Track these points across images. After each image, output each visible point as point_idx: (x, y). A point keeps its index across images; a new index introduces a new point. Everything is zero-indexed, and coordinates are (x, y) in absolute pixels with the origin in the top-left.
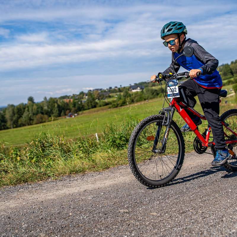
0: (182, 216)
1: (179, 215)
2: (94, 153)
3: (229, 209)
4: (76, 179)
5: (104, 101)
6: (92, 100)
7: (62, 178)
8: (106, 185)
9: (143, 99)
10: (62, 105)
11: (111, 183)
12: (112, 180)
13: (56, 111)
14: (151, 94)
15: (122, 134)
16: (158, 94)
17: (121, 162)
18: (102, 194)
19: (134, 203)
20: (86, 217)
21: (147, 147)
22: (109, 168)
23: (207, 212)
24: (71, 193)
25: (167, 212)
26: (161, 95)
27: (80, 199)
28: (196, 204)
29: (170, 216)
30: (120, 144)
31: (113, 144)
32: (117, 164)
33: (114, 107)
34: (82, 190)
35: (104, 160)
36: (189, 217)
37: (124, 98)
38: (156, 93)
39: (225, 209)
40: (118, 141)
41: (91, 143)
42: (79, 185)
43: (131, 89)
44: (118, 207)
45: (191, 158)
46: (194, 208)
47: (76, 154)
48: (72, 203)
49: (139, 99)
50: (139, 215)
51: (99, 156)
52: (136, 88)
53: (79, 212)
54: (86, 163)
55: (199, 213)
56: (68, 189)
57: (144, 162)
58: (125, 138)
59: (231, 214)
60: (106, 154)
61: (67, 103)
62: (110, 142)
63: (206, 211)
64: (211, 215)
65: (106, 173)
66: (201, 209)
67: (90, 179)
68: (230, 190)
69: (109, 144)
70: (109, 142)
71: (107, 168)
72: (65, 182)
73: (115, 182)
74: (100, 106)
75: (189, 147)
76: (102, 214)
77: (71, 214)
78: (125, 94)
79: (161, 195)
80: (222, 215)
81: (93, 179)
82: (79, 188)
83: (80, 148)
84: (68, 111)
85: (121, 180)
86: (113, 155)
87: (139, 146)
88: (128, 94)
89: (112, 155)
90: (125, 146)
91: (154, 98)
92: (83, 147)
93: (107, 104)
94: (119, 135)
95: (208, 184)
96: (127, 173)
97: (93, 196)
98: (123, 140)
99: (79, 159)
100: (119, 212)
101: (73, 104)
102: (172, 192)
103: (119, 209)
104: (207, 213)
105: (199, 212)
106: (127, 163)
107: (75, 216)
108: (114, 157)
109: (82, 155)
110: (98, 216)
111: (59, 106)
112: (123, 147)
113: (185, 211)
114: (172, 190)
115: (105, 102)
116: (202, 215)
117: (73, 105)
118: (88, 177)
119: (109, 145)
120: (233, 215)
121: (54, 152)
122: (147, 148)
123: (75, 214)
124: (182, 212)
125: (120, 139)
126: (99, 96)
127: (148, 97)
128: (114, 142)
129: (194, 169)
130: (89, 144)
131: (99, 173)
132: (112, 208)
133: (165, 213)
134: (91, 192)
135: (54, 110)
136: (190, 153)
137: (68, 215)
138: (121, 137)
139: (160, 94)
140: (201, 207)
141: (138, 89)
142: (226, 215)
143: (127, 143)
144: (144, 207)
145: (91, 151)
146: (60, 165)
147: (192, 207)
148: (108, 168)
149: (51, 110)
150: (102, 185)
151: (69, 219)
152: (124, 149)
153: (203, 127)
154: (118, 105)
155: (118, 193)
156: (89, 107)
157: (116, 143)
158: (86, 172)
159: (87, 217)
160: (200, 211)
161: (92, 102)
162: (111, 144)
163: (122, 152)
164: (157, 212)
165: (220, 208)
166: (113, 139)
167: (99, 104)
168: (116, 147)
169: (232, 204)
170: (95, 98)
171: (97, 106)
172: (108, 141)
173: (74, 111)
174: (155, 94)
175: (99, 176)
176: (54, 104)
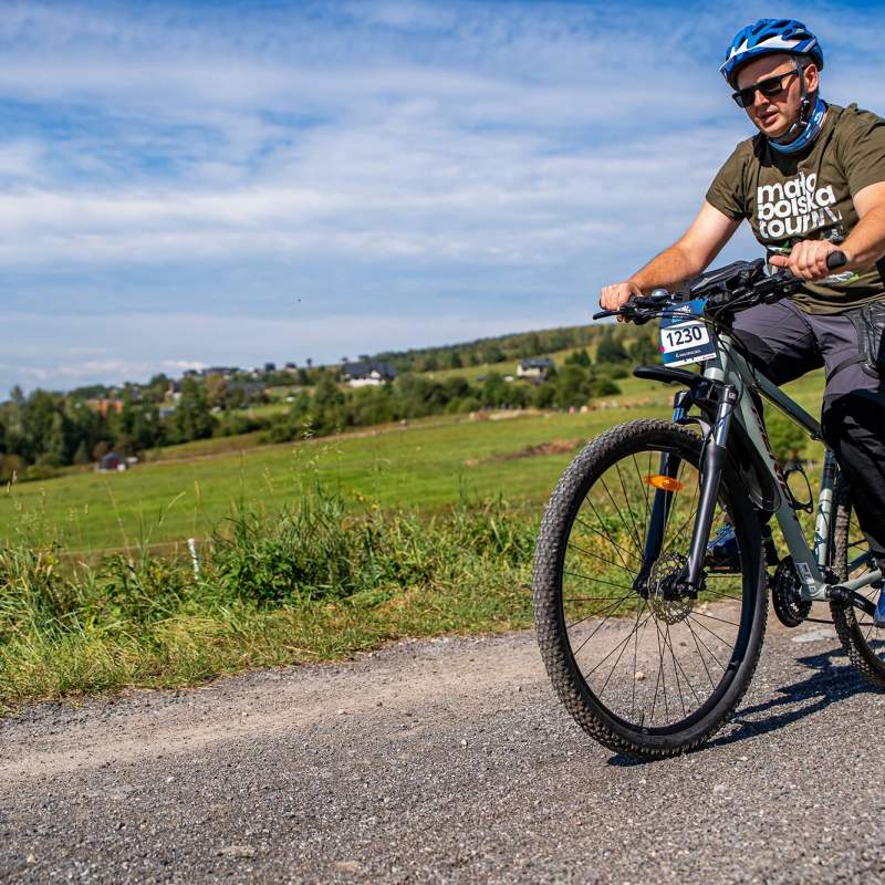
0: (450, 877)
1: (441, 872)
2: (167, 616)
3: (624, 854)
4: (80, 716)
5: (242, 413)
6: (197, 408)
7: (28, 713)
8: (192, 744)
9: (391, 417)
10: (80, 423)
11: (215, 736)
12: (217, 726)
13: (57, 442)
14: (421, 399)
15: (280, 548)
16: (444, 401)
17: (262, 657)
18: (170, 779)
19: (282, 822)
20: (87, 872)
21: (371, 600)
22: (216, 677)
23: (547, 862)
24: (50, 772)
25: (398, 858)
26: (457, 404)
27: (80, 800)
28: (512, 833)
29: (404, 877)
30: (271, 587)
31: (242, 585)
32: (247, 664)
33: (277, 438)
34: (95, 762)
35: (201, 646)
36: (475, 880)
37: (319, 406)
38: (439, 394)
39: (613, 852)
40: (262, 576)
41: (159, 576)
42: (89, 742)
43: (348, 376)
44: (220, 833)
45: (525, 651)
46: (500, 848)
47: (93, 618)
48: (45, 814)
49: (374, 415)
50: (292, 868)
51: (184, 631)
52: (367, 374)
53: (64, 853)
54: (130, 655)
55: (516, 868)
56: (42, 756)
57: (353, 659)
58: (292, 563)
59: (630, 873)
60: (211, 624)
61: (100, 413)
62: (234, 577)
63: (542, 861)
64: (557, 875)
65: (204, 696)
66: (524, 851)
67: (137, 719)
68: (644, 781)
69: (227, 582)
70: (228, 576)
71: (206, 678)
72: (35, 728)
73: (228, 735)
74: (228, 434)
75: (526, 608)
76: (152, 861)
77: (30, 859)
78: (325, 393)
79: (392, 793)
80: (597, 876)
81: (146, 719)
82: (83, 753)
83: (115, 594)
84: (102, 446)
85: (253, 727)
86: (239, 629)
87: (342, 597)
88: (335, 394)
89: (233, 626)
90: (289, 596)
91: (429, 413)
92: (127, 591)
93: (251, 427)
94: (268, 553)
95: (569, 753)
96: (280, 699)
97: (129, 788)
98: (283, 572)
99: (102, 638)
100: (220, 855)
101: (123, 421)
102: (435, 780)
103: (219, 842)
104: (543, 869)
105: (517, 865)
106: (286, 662)
107: (45, 868)
108: (238, 636)
109: (119, 622)
110: (134, 868)
111: (67, 425)
112: (282, 597)
113: (466, 858)
114: (433, 772)
115: (248, 420)
116: (523, 876)
117: (123, 425)
118: (128, 712)
119: (228, 587)
120: (636, 878)
121: (12, 608)
122: (369, 606)
123: (49, 858)
124: (452, 860)
125: (273, 566)
126: (223, 394)
127: (408, 410)
128: (248, 576)
129: (531, 696)
130: (152, 579)
131: (174, 694)
132: (195, 839)
133: (391, 864)
134: (127, 772)
135: (50, 438)
136: (528, 631)
137: (21, 862)
138: (273, 560)
139: (454, 400)
140: (525, 844)
141: (371, 378)
142: (610, 876)
143: (296, 584)
144: (319, 839)
145: (156, 610)
146: (25, 660)
147: (494, 844)
148: (210, 677)
149: (38, 439)
150: (176, 744)
151: (20, 877)
152: (285, 606)
153: (586, 536)
154: (293, 432)
155: (231, 778)
156: (182, 434)
157: (255, 582)
158: (126, 691)
159: (91, 874)
160: (520, 858)
161: (197, 416)
162: (236, 584)
163: (275, 616)
164: (360, 860)
165: (596, 849)
166: (242, 568)
167: (224, 426)
168: (252, 598)
169: (641, 836)
170: (209, 403)
171: (216, 431)
172: (227, 572)
173: (126, 447)
174: (433, 398)
175: (170, 708)
176: (49, 417)
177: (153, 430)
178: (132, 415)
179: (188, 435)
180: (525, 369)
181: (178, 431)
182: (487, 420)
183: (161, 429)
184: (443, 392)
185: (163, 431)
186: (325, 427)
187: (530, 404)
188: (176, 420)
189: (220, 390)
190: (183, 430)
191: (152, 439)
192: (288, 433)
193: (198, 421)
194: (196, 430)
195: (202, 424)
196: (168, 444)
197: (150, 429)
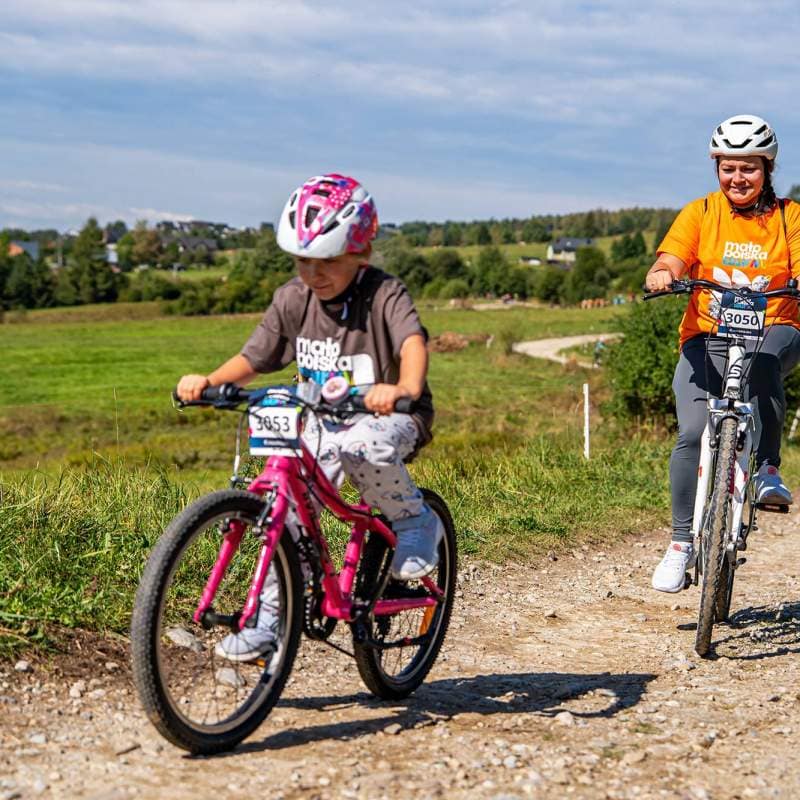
177: (37, 284)
178: (10, 261)
179: (85, 294)
180: (557, 251)
181: (74, 289)
182: (470, 309)
183: (48, 283)
184: (425, 270)
185: (50, 287)
186: (258, 300)
187: (532, 295)
188: (70, 275)
189: (150, 243)
190: (78, 288)
191: (33, 296)
192: (204, 304)
193: (100, 278)
194: (97, 291)
195: (105, 282)
196: (55, 304)
197: (32, 282)
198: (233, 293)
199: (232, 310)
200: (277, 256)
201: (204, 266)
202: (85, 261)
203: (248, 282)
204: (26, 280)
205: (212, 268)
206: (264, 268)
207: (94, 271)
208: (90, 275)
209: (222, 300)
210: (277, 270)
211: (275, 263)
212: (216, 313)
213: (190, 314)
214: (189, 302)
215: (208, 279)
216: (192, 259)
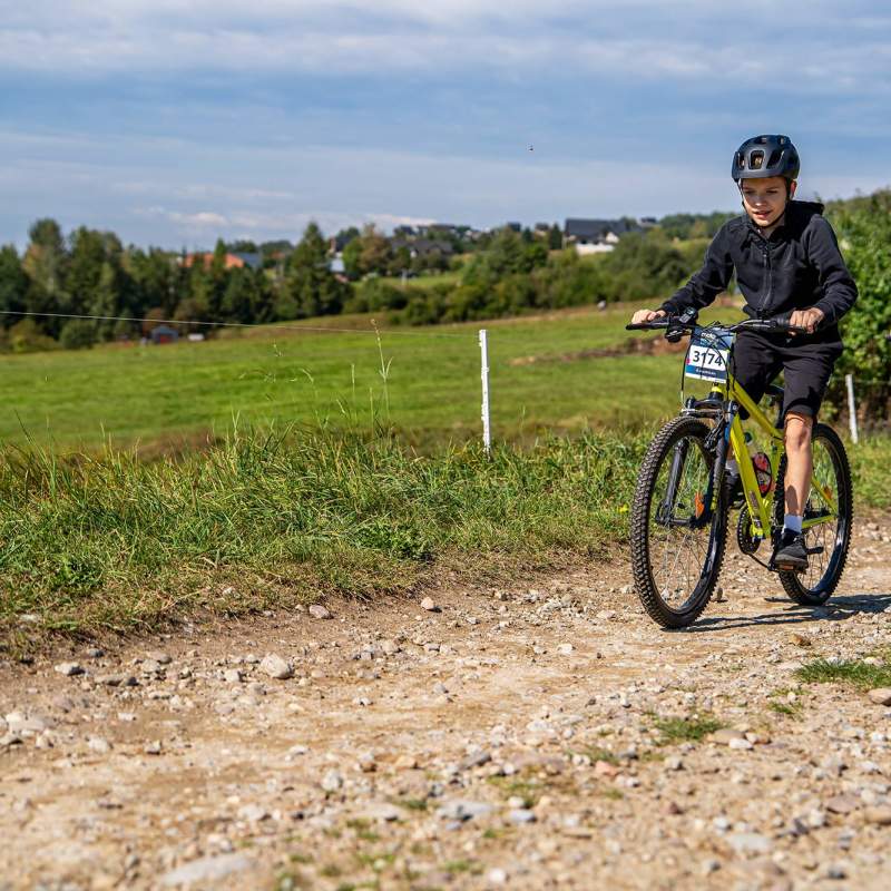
5: (391, 282)
10: (144, 281)
37: (493, 276)
43: (572, 238)
49: (569, 292)
52: (601, 238)
74: (364, 309)
78: (503, 257)
84: (156, 314)
93: (399, 302)
101: (210, 282)
111: (122, 280)
115: (396, 293)
117: (210, 288)
126: (383, 253)
135: (95, 300)
141: (606, 243)
149: (79, 299)
154: (442, 311)
156: (299, 307)
161: (323, 280)
167: (359, 297)
171: (347, 305)
173: (190, 318)
176: (95, 269)
177: (255, 297)
178: (227, 274)
179: (307, 306)
181: (295, 303)
183: (268, 296)
184: (681, 265)
185: (270, 301)
186: (493, 306)
188: (290, 286)
189: (379, 249)
190: (300, 301)
191: (252, 310)
192: (433, 312)
193: (322, 289)
194: (319, 302)
195: (329, 292)
196: (275, 319)
197: (251, 295)
198: (465, 299)
199: (464, 318)
200: (514, 256)
201: (437, 272)
202: (307, 271)
203: (481, 287)
204: (244, 294)
205: (447, 274)
206: (500, 270)
207: (316, 281)
208: (313, 286)
209: (453, 307)
210: (514, 272)
211: (512, 264)
212: (446, 323)
213: (418, 324)
214: (416, 311)
215: (441, 285)
216: (424, 265)
